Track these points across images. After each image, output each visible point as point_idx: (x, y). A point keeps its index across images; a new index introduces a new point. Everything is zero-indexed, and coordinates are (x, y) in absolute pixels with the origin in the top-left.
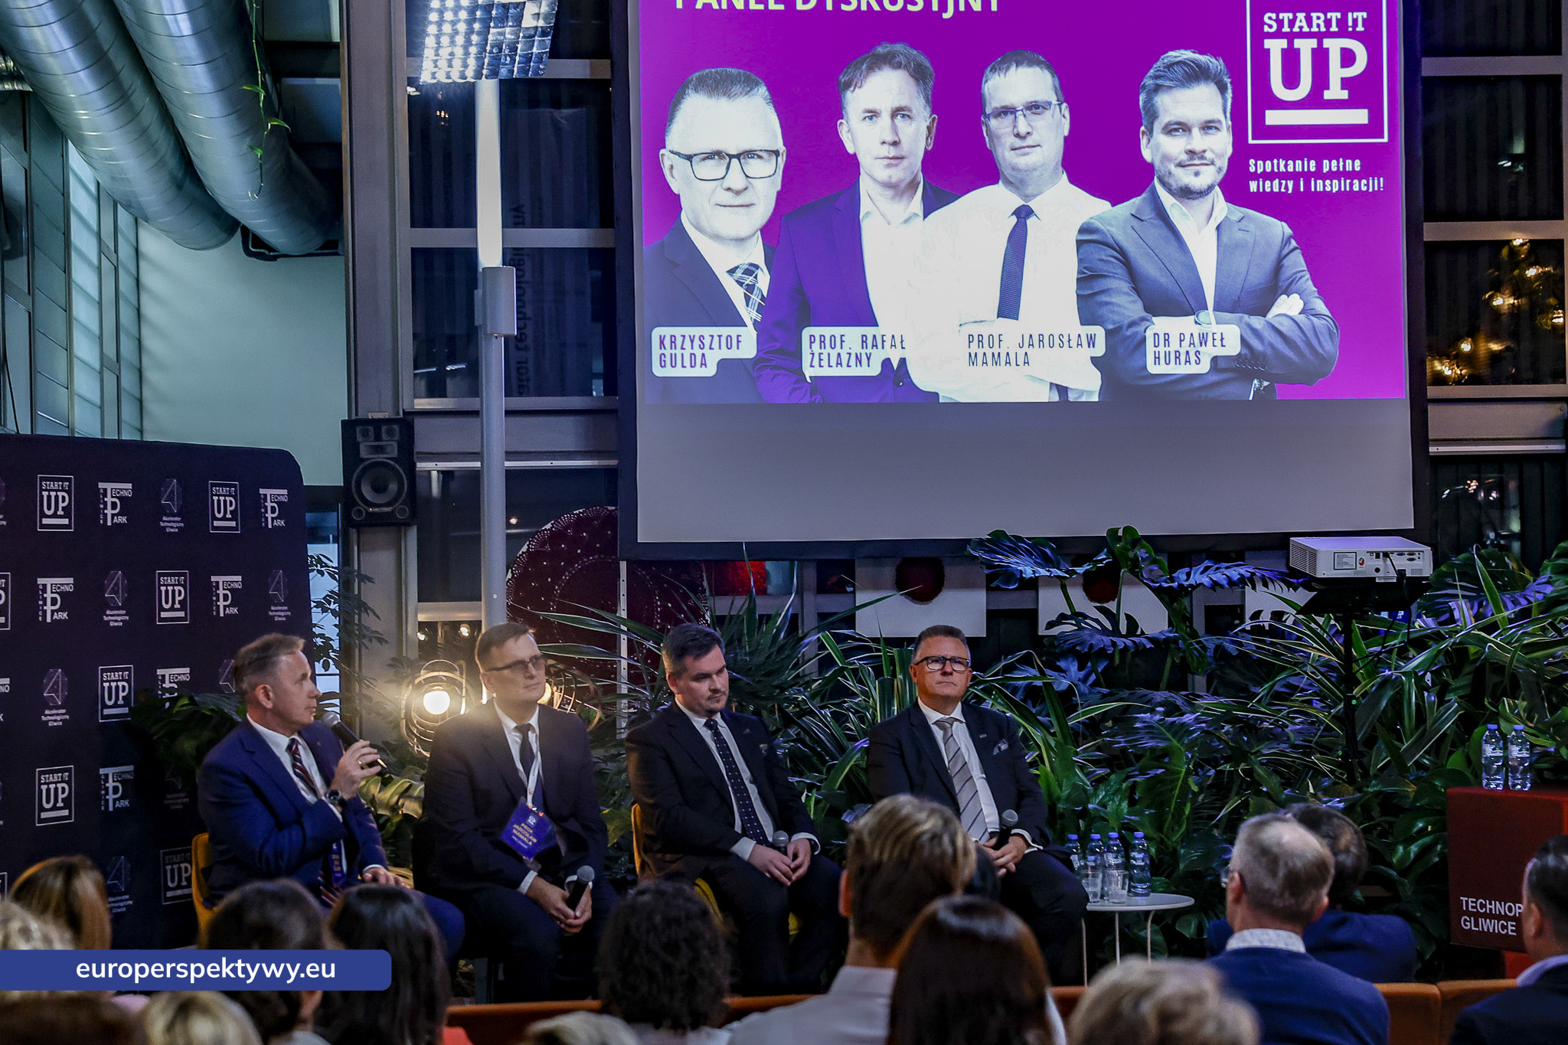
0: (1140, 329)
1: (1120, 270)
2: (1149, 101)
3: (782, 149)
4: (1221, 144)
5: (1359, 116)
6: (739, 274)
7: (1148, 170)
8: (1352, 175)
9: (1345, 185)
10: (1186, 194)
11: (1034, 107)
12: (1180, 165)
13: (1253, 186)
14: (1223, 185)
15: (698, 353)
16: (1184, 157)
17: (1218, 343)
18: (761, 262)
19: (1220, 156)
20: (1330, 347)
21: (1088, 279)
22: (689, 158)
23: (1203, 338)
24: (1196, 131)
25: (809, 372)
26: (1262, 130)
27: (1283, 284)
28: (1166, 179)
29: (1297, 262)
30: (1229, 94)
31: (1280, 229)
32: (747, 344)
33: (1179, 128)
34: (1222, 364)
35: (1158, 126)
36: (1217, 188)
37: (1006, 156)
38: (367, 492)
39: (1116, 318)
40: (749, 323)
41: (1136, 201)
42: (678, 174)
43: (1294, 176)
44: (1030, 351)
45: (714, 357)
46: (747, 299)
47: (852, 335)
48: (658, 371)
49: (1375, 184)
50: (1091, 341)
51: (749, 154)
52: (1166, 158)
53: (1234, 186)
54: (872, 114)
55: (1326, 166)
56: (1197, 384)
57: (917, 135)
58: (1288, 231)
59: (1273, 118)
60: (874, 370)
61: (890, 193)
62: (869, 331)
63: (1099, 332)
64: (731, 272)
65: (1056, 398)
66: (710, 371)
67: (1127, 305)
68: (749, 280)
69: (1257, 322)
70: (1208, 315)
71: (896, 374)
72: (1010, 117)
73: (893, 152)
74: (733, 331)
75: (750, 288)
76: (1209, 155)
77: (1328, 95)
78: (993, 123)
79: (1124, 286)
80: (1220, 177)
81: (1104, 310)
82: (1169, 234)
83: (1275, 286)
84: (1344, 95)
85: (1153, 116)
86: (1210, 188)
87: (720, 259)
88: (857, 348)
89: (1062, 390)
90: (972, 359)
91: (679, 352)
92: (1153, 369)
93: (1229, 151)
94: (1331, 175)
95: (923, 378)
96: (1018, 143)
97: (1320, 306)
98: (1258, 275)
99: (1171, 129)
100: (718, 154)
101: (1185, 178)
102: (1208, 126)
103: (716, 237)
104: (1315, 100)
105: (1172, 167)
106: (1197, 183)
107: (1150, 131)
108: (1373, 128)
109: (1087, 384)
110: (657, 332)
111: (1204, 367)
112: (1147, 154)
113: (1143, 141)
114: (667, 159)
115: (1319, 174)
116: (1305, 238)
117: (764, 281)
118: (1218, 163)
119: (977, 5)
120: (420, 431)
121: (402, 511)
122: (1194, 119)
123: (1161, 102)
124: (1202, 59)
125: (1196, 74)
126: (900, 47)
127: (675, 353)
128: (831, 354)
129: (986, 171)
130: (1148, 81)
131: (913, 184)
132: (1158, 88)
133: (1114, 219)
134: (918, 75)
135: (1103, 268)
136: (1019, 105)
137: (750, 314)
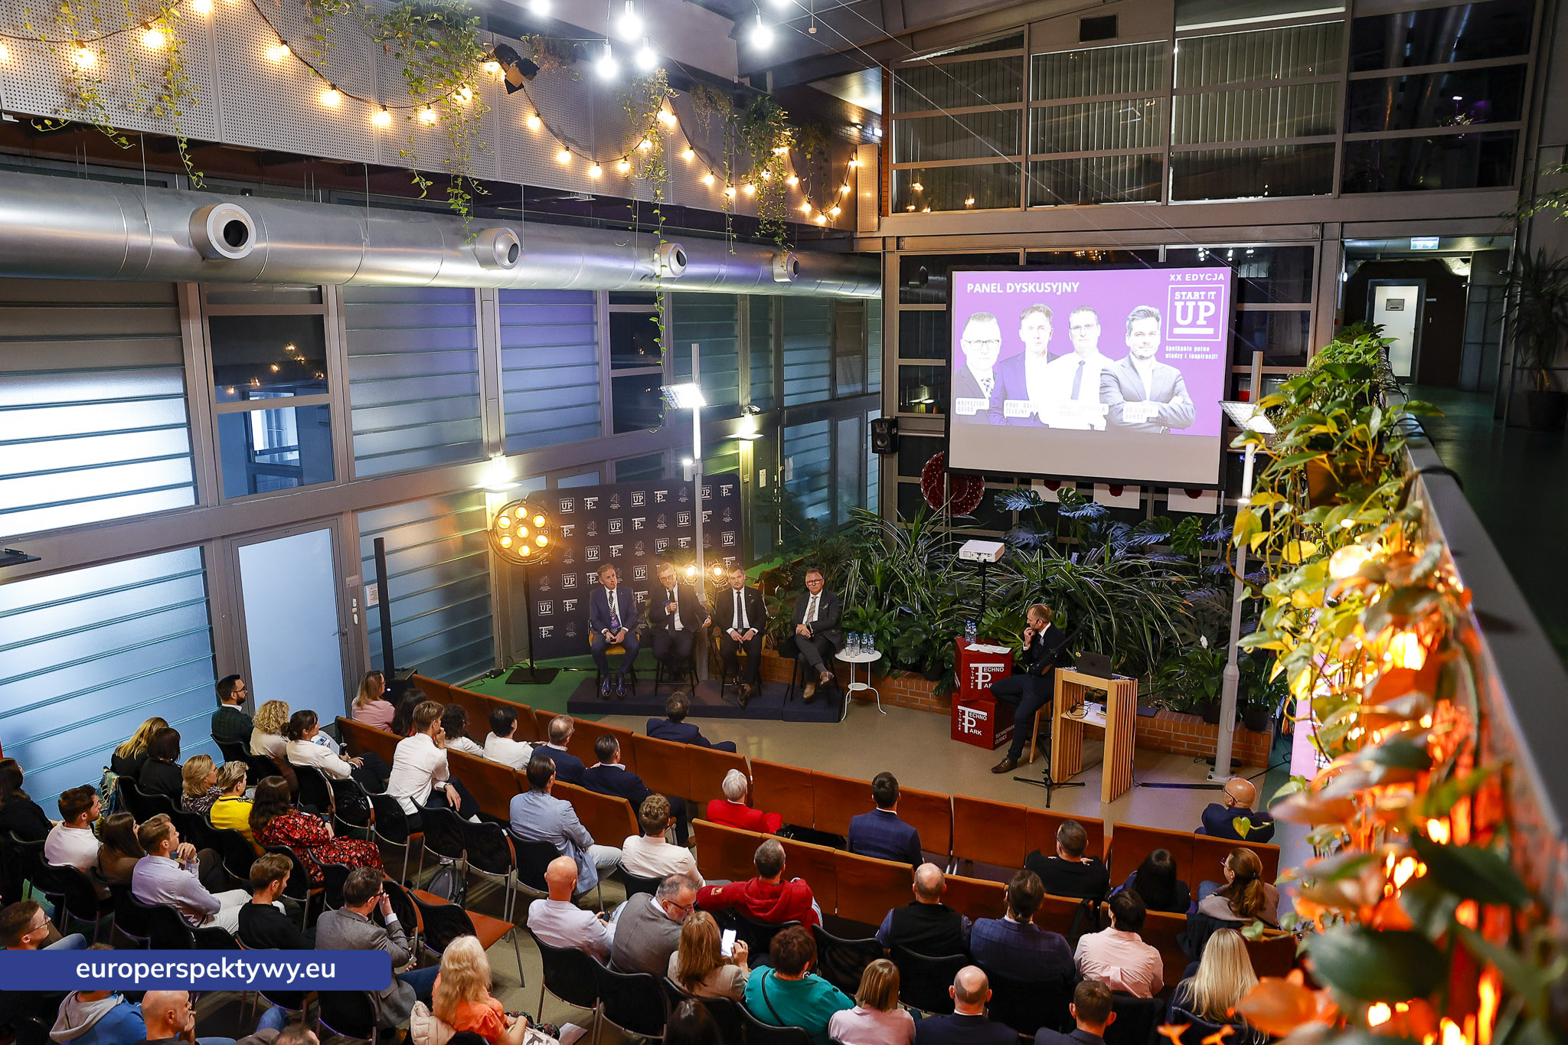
0: (1121, 406)
1: (1116, 384)
2: (1130, 324)
3: (1000, 340)
4: (1156, 341)
5: (1211, 331)
6: (984, 381)
7: (1128, 349)
8: (1206, 353)
9: (1202, 356)
10: (1142, 357)
11: (1088, 326)
12: (1140, 347)
13: (1167, 356)
14: (1156, 355)
15: (970, 407)
16: (1142, 345)
17: (1150, 412)
18: (992, 377)
19: (1155, 344)
20: (1192, 416)
21: (1104, 386)
22: (970, 342)
23: (1144, 411)
24: (1147, 335)
25: (1006, 415)
26: (1172, 335)
27: (1176, 392)
28: (1135, 352)
29: (1181, 384)
30: (1160, 322)
31: (1177, 372)
32: (985, 404)
33: (1142, 334)
34: (1151, 420)
35: (1133, 333)
36: (1153, 357)
37: (1077, 343)
38: (879, 443)
39: (1113, 401)
40: (987, 398)
41: (1123, 360)
42: (967, 349)
43: (1183, 353)
44: (1082, 411)
45: (975, 408)
46: (987, 390)
47: (1021, 403)
48: (957, 412)
49: (1214, 356)
50: (1104, 410)
51: (990, 341)
52: (1135, 345)
53: (1160, 356)
54: (1031, 328)
55: (1196, 349)
56: (1141, 426)
57: (1046, 336)
58: (1179, 373)
59: (1177, 331)
60: (1028, 416)
61: (1036, 354)
62: (1026, 402)
63: (1106, 406)
64: (982, 380)
65: (1089, 428)
66: (974, 413)
67: (1116, 397)
68: (987, 383)
69: (1165, 405)
70: (1147, 403)
71: (1035, 417)
72: (1079, 329)
73: (1037, 341)
74: (982, 400)
75: (988, 386)
76: (1151, 344)
77: (1198, 323)
78: (1073, 331)
79: (1117, 390)
80: (1155, 352)
81: (1109, 399)
82: (1134, 372)
83: (1173, 393)
84: (1205, 323)
85: (1131, 330)
86: (1151, 356)
87: (979, 376)
88: (1022, 408)
89: (1092, 426)
90: (1061, 413)
92: (1125, 420)
93: (1159, 343)
94: (1197, 353)
95: (1044, 419)
96: (1081, 338)
97: (1189, 401)
98: (1167, 388)
99: (1137, 335)
100: (979, 341)
101: (1140, 352)
102: (1152, 334)
103: (978, 369)
104: (1193, 325)
105: (1137, 348)
106: (1146, 354)
107: (1130, 335)
108: (1215, 335)
109: (1101, 425)
110: (958, 400)
111: (1144, 421)
112: (1128, 343)
113: (1127, 338)
114: (963, 342)
115: (1193, 352)
116: (1185, 376)
117: (992, 384)
119: (1069, 290)
120: (901, 423)
121: (888, 449)
122: (1146, 331)
123: (1134, 324)
124: (1152, 309)
125: (1148, 314)
126: (1041, 305)
127: (963, 406)
128: (1013, 409)
129: (1069, 348)
130: (1130, 317)
131: (1044, 352)
132: (1133, 320)
133: (1115, 366)
134: (1048, 314)
135: (1109, 384)
136: (1083, 325)
137: (987, 395)
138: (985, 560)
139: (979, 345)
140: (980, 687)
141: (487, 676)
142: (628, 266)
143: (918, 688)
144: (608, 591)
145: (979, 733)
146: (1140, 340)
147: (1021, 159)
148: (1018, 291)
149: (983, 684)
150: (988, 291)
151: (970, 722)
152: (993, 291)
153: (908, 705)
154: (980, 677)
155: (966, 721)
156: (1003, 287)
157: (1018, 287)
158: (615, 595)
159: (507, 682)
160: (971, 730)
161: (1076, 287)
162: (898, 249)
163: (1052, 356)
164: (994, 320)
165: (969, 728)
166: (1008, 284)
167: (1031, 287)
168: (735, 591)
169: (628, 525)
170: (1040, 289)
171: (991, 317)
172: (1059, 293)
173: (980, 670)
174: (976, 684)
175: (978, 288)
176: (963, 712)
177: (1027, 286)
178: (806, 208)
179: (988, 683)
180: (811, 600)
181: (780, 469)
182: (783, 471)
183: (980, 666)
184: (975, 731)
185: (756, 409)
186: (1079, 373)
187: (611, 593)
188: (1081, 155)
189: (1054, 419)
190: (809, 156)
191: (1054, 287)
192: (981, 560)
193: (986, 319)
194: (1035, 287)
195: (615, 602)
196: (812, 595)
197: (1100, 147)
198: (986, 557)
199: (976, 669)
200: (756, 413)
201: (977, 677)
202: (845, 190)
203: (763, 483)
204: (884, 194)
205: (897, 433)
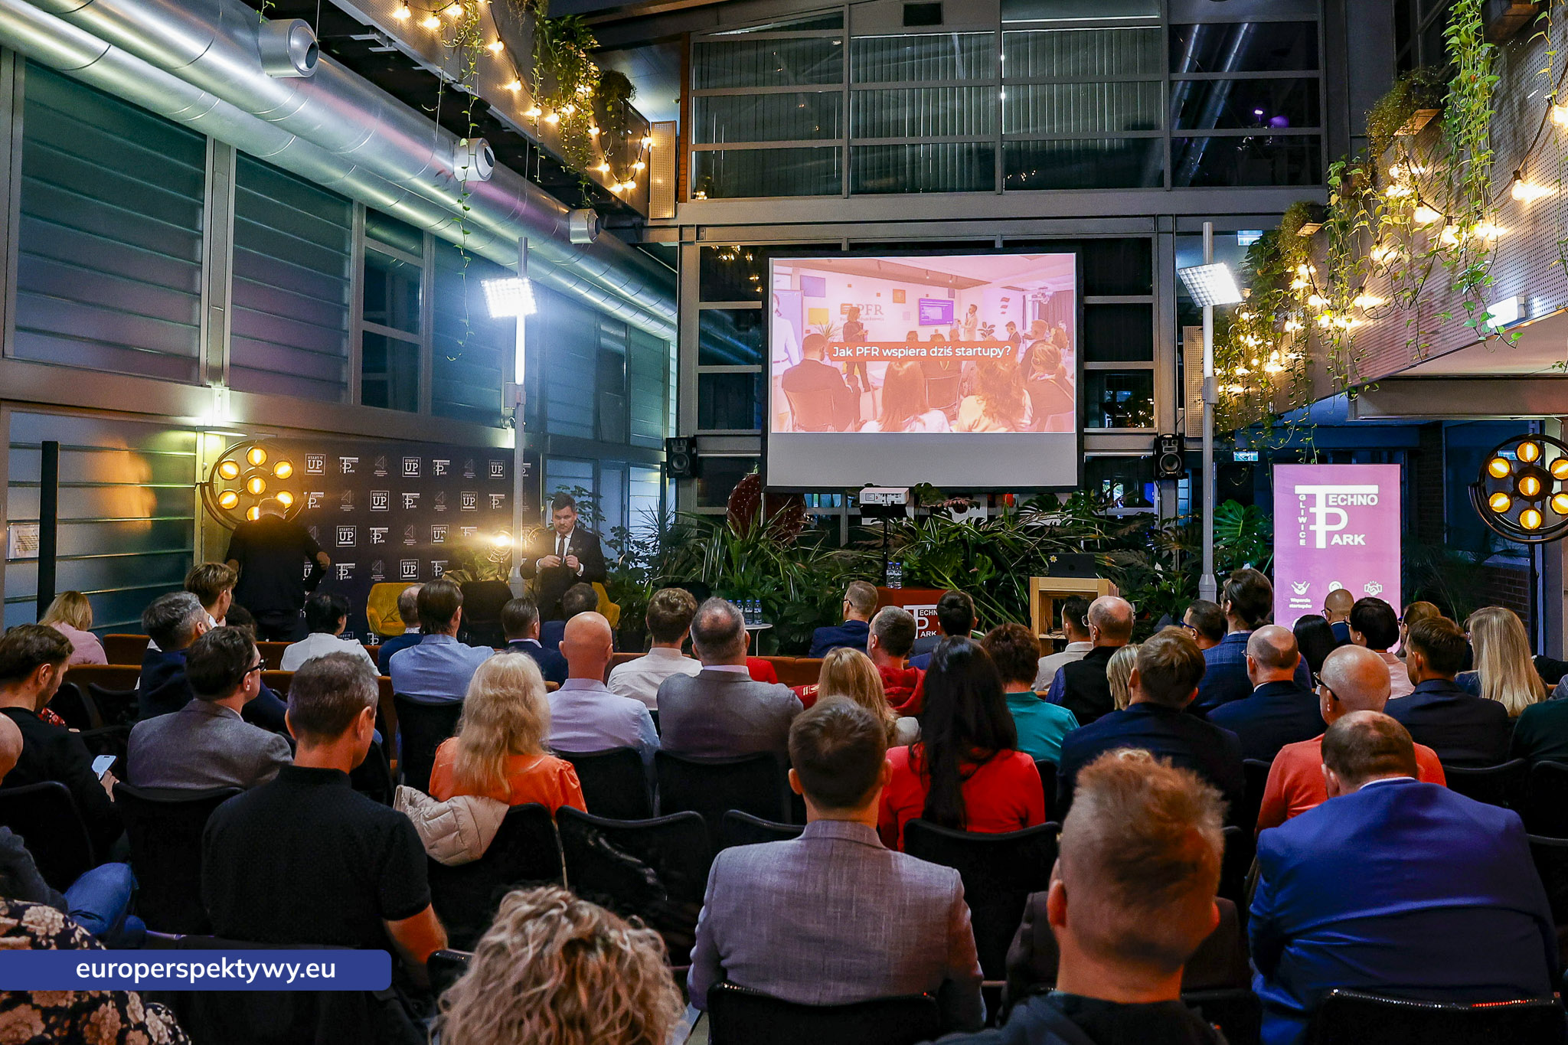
120: (701, 441)
121: (683, 473)
142: (422, 152)
147: (842, 142)
162: (698, 239)
178: (604, 168)
188: (907, 140)
190: (609, 109)
197: (926, 134)
202: (639, 166)
204: (682, 178)
205: (696, 454)
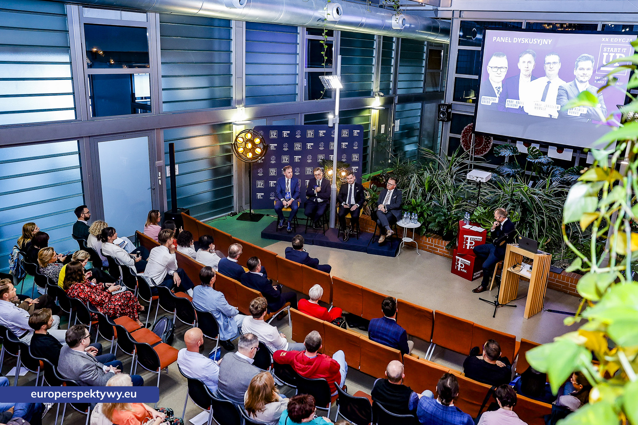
1: (566, 95)
2: (577, 63)
3: (507, 67)
4: (590, 73)
6: (497, 88)
7: (575, 77)
10: (581, 82)
11: (554, 63)
12: (581, 76)
13: (595, 82)
15: (489, 101)
16: (582, 75)
17: (582, 111)
18: (501, 87)
19: (590, 75)
21: (559, 95)
22: (492, 67)
23: (579, 110)
24: (585, 70)
25: (506, 107)
26: (599, 71)
28: (578, 79)
29: (601, 97)
30: (594, 63)
32: (497, 100)
33: (583, 69)
34: (582, 115)
35: (578, 68)
36: (588, 82)
37: (547, 72)
38: (441, 116)
39: (563, 104)
40: (498, 97)
41: (571, 82)
42: (490, 71)
44: (546, 108)
45: (491, 102)
46: (498, 93)
47: (515, 101)
48: (482, 103)
49: (621, 84)
50: (558, 108)
51: (502, 67)
52: (578, 75)
53: (591, 81)
54: (524, 62)
56: (577, 118)
57: (531, 67)
59: (602, 69)
60: (518, 108)
61: (525, 76)
62: (518, 101)
63: (560, 106)
64: (496, 88)
65: (549, 117)
68: (499, 89)
71: (521, 109)
72: (550, 64)
73: (527, 69)
74: (495, 98)
75: (499, 91)
76: (587, 75)
77: (615, 65)
78: (546, 65)
80: (589, 79)
81: (561, 102)
82: (576, 89)
85: (577, 66)
86: (587, 81)
87: (494, 85)
88: (515, 103)
89: (551, 116)
90: (535, 108)
91: (485, 100)
92: (569, 114)
93: (592, 74)
95: (526, 110)
96: (550, 69)
99: (580, 69)
100: (497, 67)
101: (581, 79)
102: (588, 69)
103: (494, 82)
105: (579, 76)
106: (584, 80)
107: (576, 69)
108: (623, 72)
109: (555, 115)
110: (483, 97)
111: (579, 115)
112: (575, 73)
113: (575, 71)
114: (488, 67)
117: (501, 90)
118: (589, 76)
119: (546, 43)
120: (453, 107)
121: (446, 119)
122: (586, 67)
123: (580, 63)
124: (590, 56)
125: (587, 59)
126: (531, 50)
127: (485, 101)
128: (511, 104)
129: (543, 74)
130: (578, 59)
131: (529, 75)
132: (579, 61)
133: (566, 85)
134: (534, 55)
135: (562, 94)
136: (552, 62)
137: (498, 95)
138: (480, 181)
139: (496, 69)
140: (468, 248)
141: (229, 215)
143: (438, 244)
144: (286, 179)
145: (466, 271)
146: (581, 73)
148: (519, 42)
149: (470, 246)
150: (504, 41)
151: (461, 265)
152: (506, 41)
153: (432, 251)
154: (469, 243)
155: (460, 264)
156: (512, 40)
157: (519, 40)
158: (290, 182)
159: (237, 219)
160: (462, 270)
161: (550, 42)
162: (460, 17)
163: (534, 77)
164: (505, 56)
165: (461, 268)
166: (515, 38)
167: (526, 41)
168: (349, 185)
169: (304, 146)
170: (531, 42)
171: (504, 55)
172: (540, 45)
173: (469, 239)
174: (466, 246)
175: (498, 40)
176: (458, 260)
177: (524, 40)
179: (473, 246)
180: (388, 193)
181: (392, 125)
182: (394, 126)
183: (469, 237)
184: (463, 270)
185: (382, 94)
186: (547, 88)
187: (288, 180)
189: (530, 110)
191: (539, 41)
192: (478, 180)
193: (501, 56)
194: (528, 41)
195: (289, 185)
196: (389, 191)
198: (480, 179)
199: (467, 239)
200: (382, 96)
201: (467, 243)
203: (383, 131)
205: (451, 112)
